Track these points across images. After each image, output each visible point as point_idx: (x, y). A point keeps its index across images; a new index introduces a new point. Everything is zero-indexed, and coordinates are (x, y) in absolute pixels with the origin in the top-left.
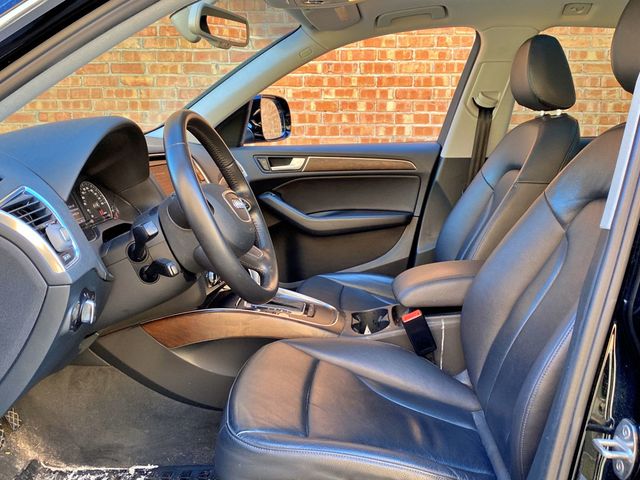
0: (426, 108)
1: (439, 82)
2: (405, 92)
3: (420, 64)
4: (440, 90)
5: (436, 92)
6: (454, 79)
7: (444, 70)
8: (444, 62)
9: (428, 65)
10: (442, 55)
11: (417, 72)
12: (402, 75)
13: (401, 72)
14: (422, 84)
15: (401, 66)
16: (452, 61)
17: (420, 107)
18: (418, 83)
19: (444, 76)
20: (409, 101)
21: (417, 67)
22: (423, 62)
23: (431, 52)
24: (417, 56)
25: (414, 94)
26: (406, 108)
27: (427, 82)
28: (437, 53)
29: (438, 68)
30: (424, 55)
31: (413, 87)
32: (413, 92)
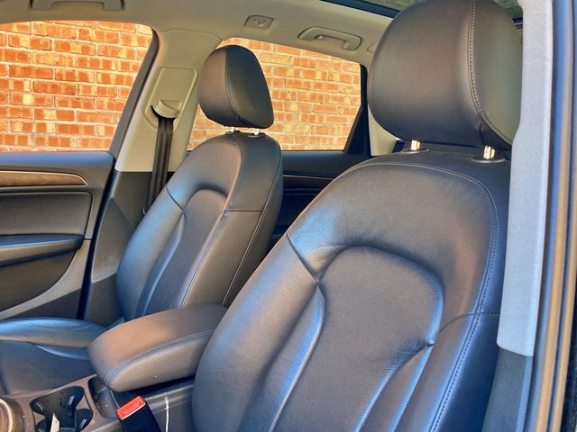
0: (70, 104)
1: (84, 77)
2: (45, 85)
3: (61, 56)
4: (84, 86)
5: (81, 88)
6: (99, 76)
7: (89, 65)
8: (89, 57)
9: (70, 58)
10: (85, 50)
11: (57, 64)
12: (40, 66)
13: (38, 62)
14: (64, 78)
15: (38, 56)
16: (96, 57)
17: (64, 103)
18: (59, 76)
19: (90, 72)
20: (49, 96)
21: (57, 59)
22: (66, 54)
23: (72, 45)
24: (57, 47)
25: (55, 89)
26: (46, 101)
27: (70, 76)
28: (79, 46)
29: (82, 62)
30: (66, 47)
31: (53, 81)
32: (54, 86)
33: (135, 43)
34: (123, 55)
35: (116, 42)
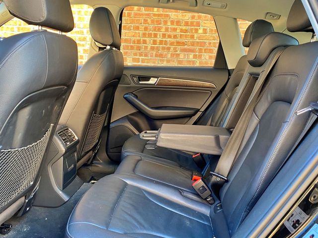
0: (138, 55)
1: (145, 42)
2: (128, 46)
3: (135, 33)
4: (145, 46)
5: (143, 47)
6: (152, 41)
7: (147, 36)
8: (147, 32)
9: (139, 33)
10: (146, 29)
11: (133, 36)
12: (126, 37)
13: (125, 36)
14: (136, 43)
15: (126, 33)
16: (151, 32)
17: (135, 54)
18: (134, 42)
19: (147, 39)
20: (130, 51)
21: (133, 34)
22: (137, 31)
23: (140, 27)
24: (133, 28)
25: (132, 48)
26: (128, 54)
27: (139, 42)
28: (143, 27)
29: (144, 35)
30: (137, 28)
31: (132, 44)
32: (132, 46)
33: (169, 24)
34: (163, 30)
35: (160, 24)
